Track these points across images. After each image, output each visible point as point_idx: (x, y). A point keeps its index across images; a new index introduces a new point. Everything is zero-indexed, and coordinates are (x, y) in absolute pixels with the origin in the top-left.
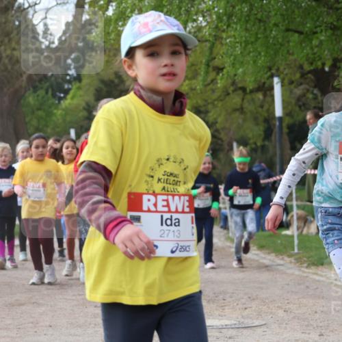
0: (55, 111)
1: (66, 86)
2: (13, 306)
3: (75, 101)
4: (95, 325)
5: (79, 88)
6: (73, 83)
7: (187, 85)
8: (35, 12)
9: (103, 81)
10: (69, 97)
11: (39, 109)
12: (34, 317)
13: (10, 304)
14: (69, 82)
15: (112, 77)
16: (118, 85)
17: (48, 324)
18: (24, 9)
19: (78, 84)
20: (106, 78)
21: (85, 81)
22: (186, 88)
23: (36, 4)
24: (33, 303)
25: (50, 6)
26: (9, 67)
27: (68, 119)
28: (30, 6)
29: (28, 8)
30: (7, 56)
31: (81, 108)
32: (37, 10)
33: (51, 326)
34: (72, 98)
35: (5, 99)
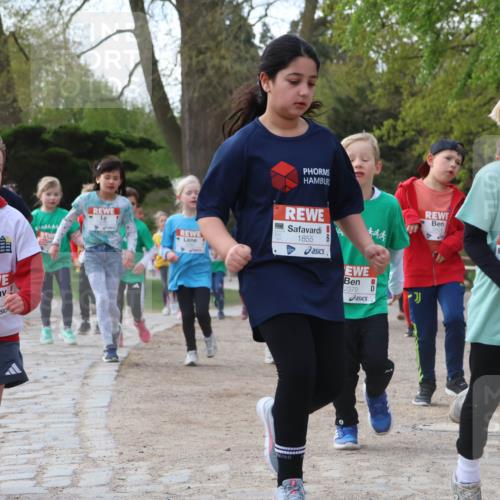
2: (221, 397)
7: (455, 107)
8: (252, 8)
9: (339, 100)
12: (248, 413)
15: (352, 93)
16: (360, 106)
18: (238, 4)
20: (343, 96)
22: (455, 110)
24: (248, 394)
26: (215, 81)
29: (242, 3)
30: (213, 66)
32: (254, 6)
35: (210, 123)
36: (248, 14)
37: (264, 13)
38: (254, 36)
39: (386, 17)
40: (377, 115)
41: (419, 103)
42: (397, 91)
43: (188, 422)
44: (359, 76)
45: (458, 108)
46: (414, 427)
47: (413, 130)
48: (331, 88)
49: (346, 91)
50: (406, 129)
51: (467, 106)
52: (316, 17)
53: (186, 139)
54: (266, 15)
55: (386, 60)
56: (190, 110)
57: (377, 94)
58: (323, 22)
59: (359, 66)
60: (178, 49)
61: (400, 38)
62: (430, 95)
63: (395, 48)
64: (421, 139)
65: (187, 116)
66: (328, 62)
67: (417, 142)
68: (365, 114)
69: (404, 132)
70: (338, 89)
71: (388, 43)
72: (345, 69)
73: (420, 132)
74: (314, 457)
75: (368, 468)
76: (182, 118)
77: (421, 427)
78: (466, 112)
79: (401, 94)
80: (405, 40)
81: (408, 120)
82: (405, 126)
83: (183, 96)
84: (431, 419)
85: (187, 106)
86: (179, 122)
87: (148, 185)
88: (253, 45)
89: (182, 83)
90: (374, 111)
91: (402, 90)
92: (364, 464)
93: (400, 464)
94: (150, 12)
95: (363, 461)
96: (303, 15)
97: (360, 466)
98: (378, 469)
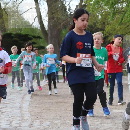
7: (119, 27)
13: (57, 103)
15: (92, 24)
16: (94, 27)
17: (70, 110)
18: (62, 1)
20: (90, 25)
22: (119, 28)
24: (65, 102)
26: (57, 21)
29: (64, 1)
30: (56, 17)
32: (67, 1)
35: (55, 32)
36: (65, 4)
37: (69, 3)
38: (67, 9)
39: (101, 4)
41: (110, 27)
42: (104, 23)
44: (94, 20)
45: (120, 28)
47: (108, 34)
50: (106, 33)
51: (122, 27)
52: (83, 4)
53: (49, 36)
54: (70, 4)
55: (101, 15)
56: (50, 29)
57: (98, 24)
58: (85, 6)
59: (94, 17)
60: (47, 13)
61: (105, 10)
62: (112, 24)
63: (103, 12)
64: (110, 36)
65: (49, 30)
67: (109, 37)
68: (95, 29)
69: (106, 34)
71: (102, 11)
73: (110, 34)
76: (48, 30)
78: (122, 29)
79: (105, 24)
80: (106, 10)
81: (107, 31)
82: (106, 32)
83: (48, 25)
84: (113, 109)
85: (49, 27)
86: (47, 32)
88: (66, 11)
89: (48, 22)
90: (98, 29)
91: (105, 23)
92: (95, 121)
93: (105, 121)
94: (40, 3)
95: (95, 120)
96: (79, 4)
97: (94, 121)
98: (99, 122)
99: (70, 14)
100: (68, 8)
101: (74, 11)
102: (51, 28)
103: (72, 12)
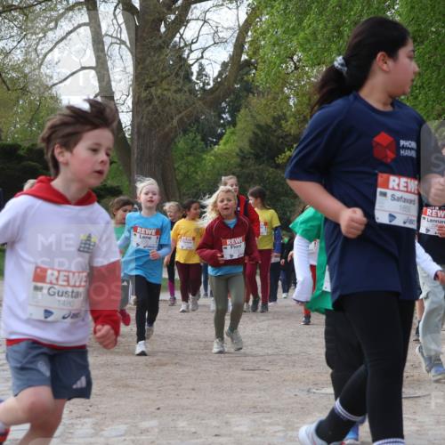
0: (205, 156)
1: (219, 131)
2: (155, 365)
3: (228, 147)
4: (242, 389)
5: (233, 133)
6: (227, 127)
8: (191, 51)
9: (259, 126)
10: (221, 142)
11: (189, 154)
12: (176, 379)
14: (223, 126)
15: (269, 121)
16: (275, 131)
17: (191, 387)
18: (180, 48)
19: (232, 129)
20: (263, 124)
21: (240, 125)
23: (192, 43)
24: (176, 364)
25: (207, 46)
26: (160, 109)
27: (218, 165)
28: (186, 45)
29: (183, 47)
30: (158, 97)
31: (234, 154)
32: (193, 49)
33: (193, 389)
34: (225, 144)
35: (154, 143)
36: (188, 56)
37: (200, 56)
38: (192, 74)
39: (299, 61)
40: (288, 139)
43: (127, 386)
44: (275, 108)
46: (308, 391)
48: (252, 116)
49: (265, 119)
52: (242, 59)
53: (135, 156)
54: (202, 57)
55: (297, 95)
56: (139, 132)
57: (289, 123)
58: (248, 63)
59: (275, 99)
60: (131, 83)
61: (309, 78)
63: (305, 85)
65: (136, 137)
66: (251, 95)
68: (279, 138)
70: (258, 117)
71: (299, 82)
72: (264, 102)
74: (228, 415)
75: (270, 424)
76: (132, 139)
77: (314, 390)
80: (312, 79)
83: (133, 121)
84: (323, 384)
85: (136, 130)
86: (129, 142)
87: (102, 193)
88: (190, 81)
89: (133, 111)
90: (287, 136)
92: (268, 421)
93: (296, 420)
94: (109, 53)
95: (266, 418)
96: (232, 58)
97: (264, 423)
98: (278, 425)
99: (203, 89)
100: (195, 69)
101: (215, 80)
102: (143, 131)
103: (208, 84)
